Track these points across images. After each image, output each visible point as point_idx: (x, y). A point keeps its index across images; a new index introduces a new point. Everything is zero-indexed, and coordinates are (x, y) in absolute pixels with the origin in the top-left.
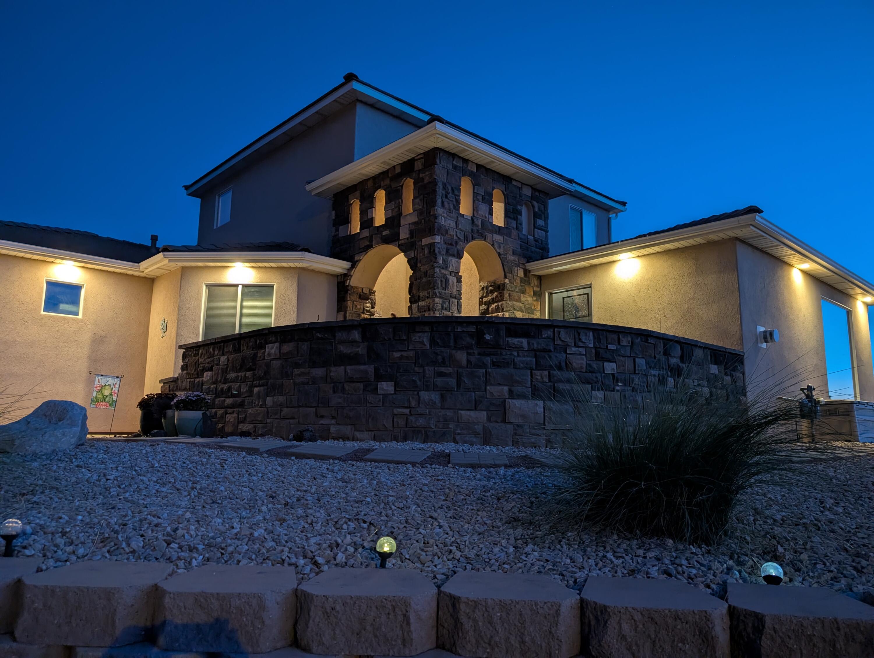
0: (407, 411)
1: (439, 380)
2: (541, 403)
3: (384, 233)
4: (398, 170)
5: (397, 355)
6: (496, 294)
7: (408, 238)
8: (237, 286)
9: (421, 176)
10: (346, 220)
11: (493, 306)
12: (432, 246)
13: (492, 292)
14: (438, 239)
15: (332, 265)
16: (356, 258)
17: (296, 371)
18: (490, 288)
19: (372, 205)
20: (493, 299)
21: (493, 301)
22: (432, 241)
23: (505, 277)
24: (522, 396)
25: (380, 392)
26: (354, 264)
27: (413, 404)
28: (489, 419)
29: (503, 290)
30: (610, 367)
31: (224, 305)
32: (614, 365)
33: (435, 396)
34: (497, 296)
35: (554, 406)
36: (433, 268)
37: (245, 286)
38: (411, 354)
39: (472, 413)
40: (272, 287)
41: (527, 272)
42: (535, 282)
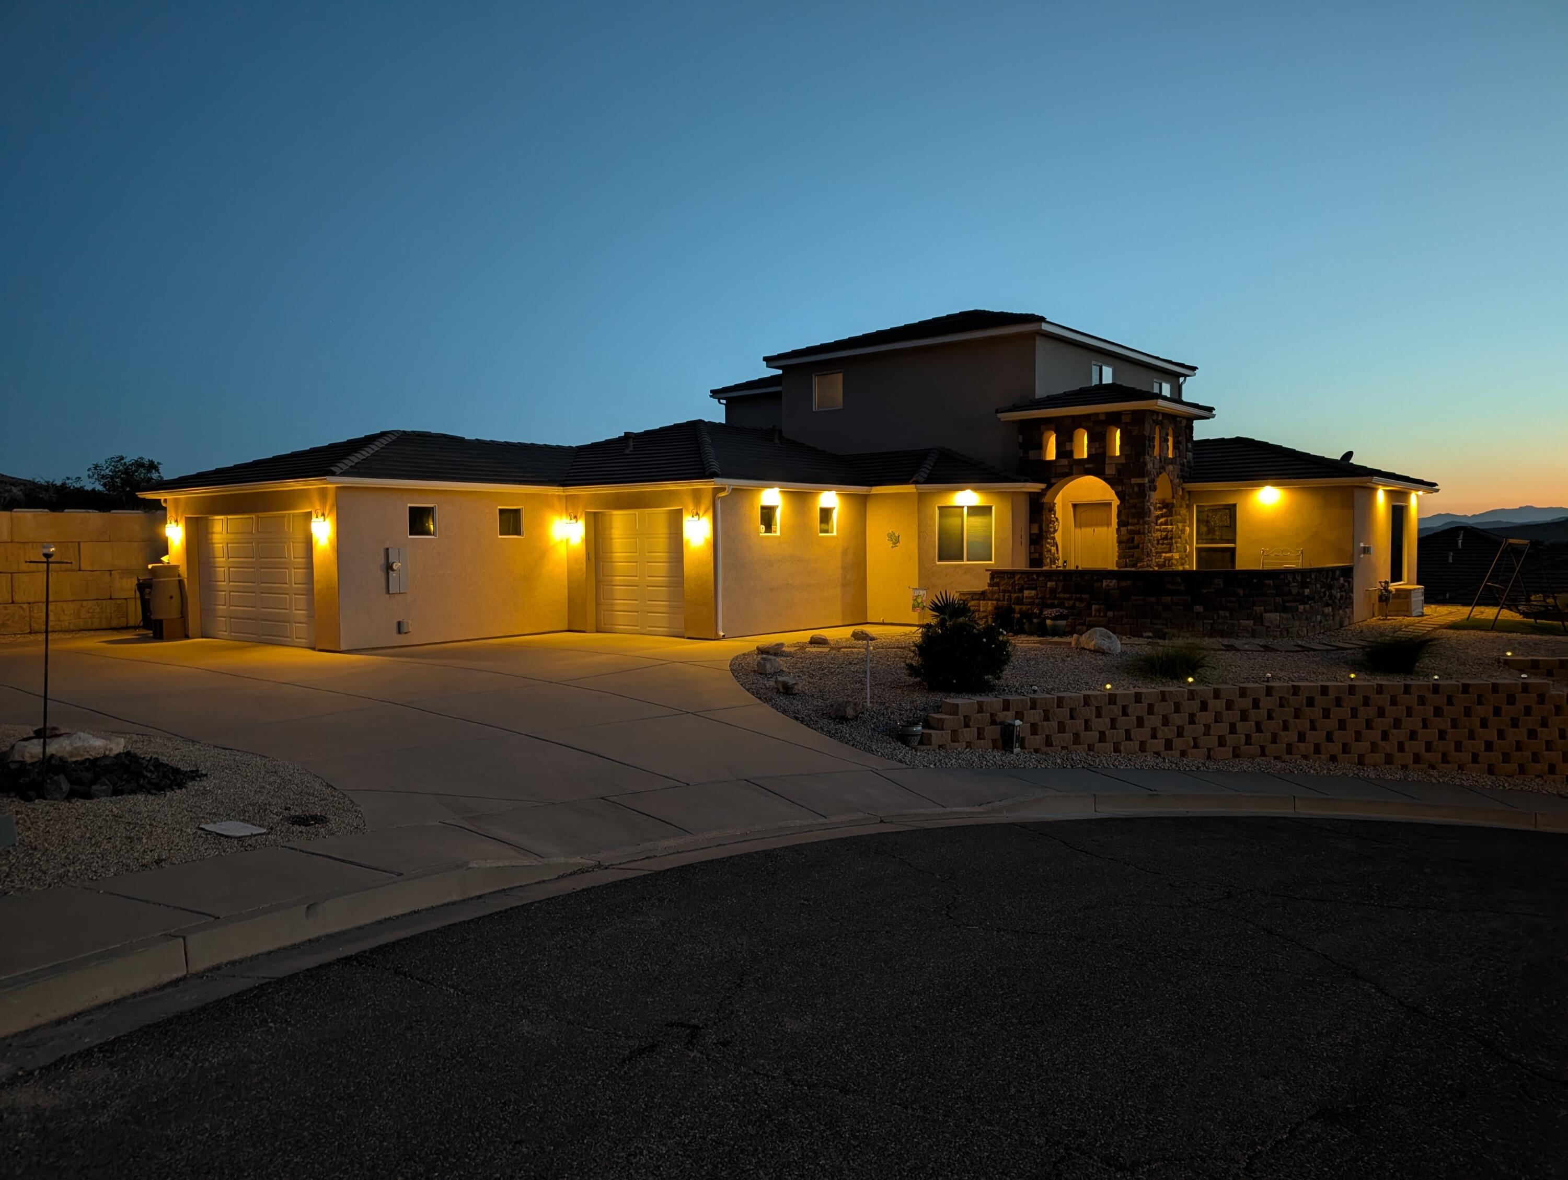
0: (1212, 621)
1: (1229, 604)
2: (1278, 614)
3: (1087, 466)
4: (1102, 418)
5: (1205, 591)
6: (1164, 510)
7: (1115, 475)
8: (963, 507)
9: (1129, 428)
10: (1040, 446)
11: (1162, 520)
12: (1141, 485)
13: (1160, 509)
14: (1146, 480)
15: (1033, 488)
16: (1053, 481)
17: (1134, 598)
18: (1158, 505)
19: (1071, 439)
20: (1162, 514)
21: (1162, 516)
22: (1141, 482)
23: (1173, 497)
24: (1271, 611)
25: (1195, 611)
26: (1050, 486)
27: (1215, 617)
28: (1254, 624)
29: (1172, 507)
30: (1307, 591)
31: (953, 521)
32: (1308, 590)
33: (1228, 614)
34: (1166, 513)
35: (1284, 615)
36: (1143, 502)
37: (969, 507)
38: (1212, 590)
39: (1247, 622)
40: (990, 508)
41: (1183, 489)
42: (1187, 497)
